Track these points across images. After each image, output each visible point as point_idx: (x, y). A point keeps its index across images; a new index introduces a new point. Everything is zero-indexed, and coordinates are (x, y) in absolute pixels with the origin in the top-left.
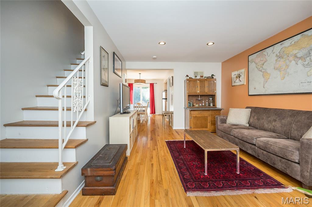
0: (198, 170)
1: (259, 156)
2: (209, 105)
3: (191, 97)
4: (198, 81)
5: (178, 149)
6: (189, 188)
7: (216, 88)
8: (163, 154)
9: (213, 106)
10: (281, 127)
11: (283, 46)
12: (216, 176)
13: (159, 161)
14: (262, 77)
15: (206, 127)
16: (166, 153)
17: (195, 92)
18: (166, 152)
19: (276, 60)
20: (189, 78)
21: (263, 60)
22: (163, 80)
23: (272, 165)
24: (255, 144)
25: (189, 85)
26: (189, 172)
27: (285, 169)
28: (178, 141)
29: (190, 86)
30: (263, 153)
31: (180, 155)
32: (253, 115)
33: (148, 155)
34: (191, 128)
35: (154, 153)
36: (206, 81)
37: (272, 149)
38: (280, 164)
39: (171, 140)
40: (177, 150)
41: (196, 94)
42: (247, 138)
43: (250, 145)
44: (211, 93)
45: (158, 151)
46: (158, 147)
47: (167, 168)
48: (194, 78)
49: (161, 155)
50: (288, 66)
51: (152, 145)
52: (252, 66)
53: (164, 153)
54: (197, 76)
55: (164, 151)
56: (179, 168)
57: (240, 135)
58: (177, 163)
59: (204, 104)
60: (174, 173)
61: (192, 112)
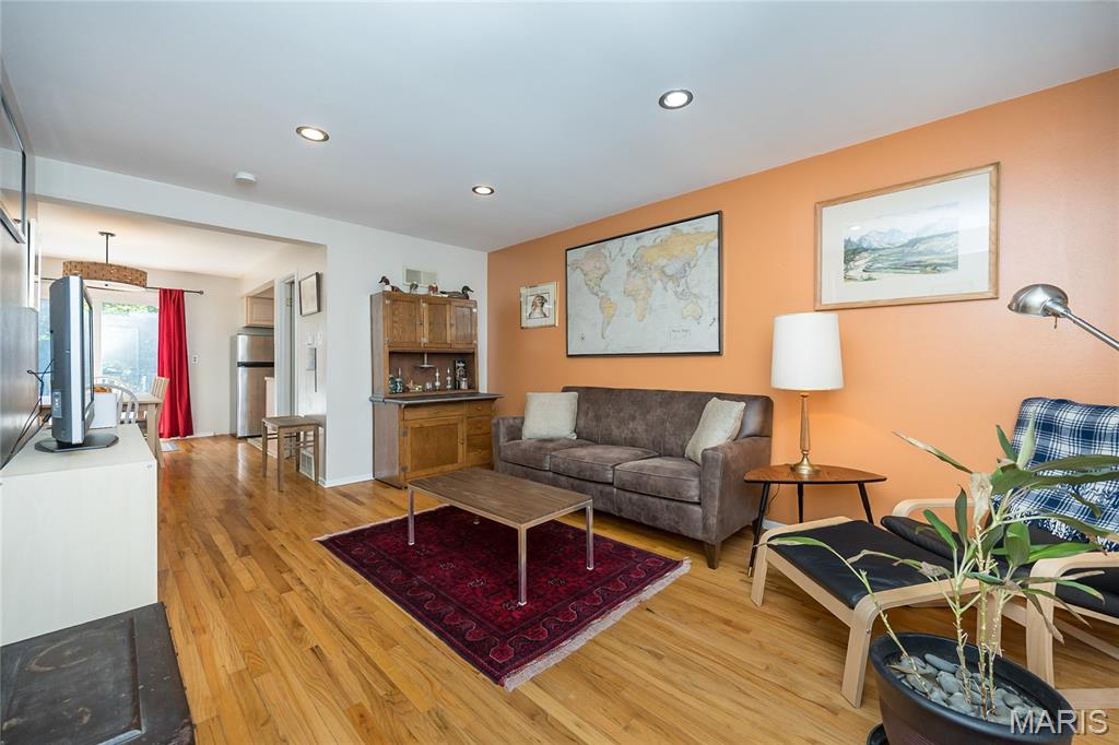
0: (495, 600)
1: (620, 510)
2: (456, 386)
3: (395, 360)
4: (424, 305)
5: (390, 554)
6: (502, 667)
7: (476, 330)
8: (338, 595)
9: (469, 388)
10: (646, 431)
11: (641, 243)
12: (549, 596)
13: (337, 626)
14: (599, 310)
15: (454, 460)
16: (352, 586)
17: (413, 340)
18: (348, 583)
19: (629, 274)
20: (393, 288)
21: (600, 269)
22: (235, 281)
23: (651, 524)
24: (611, 481)
25: (394, 314)
26: (471, 617)
27: (677, 523)
28: (372, 528)
29: (396, 319)
30: (630, 499)
31: (410, 576)
32: (585, 406)
33: (271, 623)
34: (404, 469)
35: (295, 602)
36: (448, 306)
37: (651, 486)
38: (666, 515)
39: (341, 533)
40: (389, 560)
41: (416, 350)
42: (592, 469)
43: (600, 487)
44: (460, 347)
45: (307, 590)
46: (299, 572)
47: (388, 636)
48: (406, 290)
49: (332, 598)
50: (649, 290)
51: (260, 573)
52: (575, 278)
53: (343, 588)
54: (417, 286)
55: (334, 580)
56: (431, 619)
57: (573, 466)
58: (413, 605)
59: (440, 381)
60: (423, 642)
61: (410, 414)
